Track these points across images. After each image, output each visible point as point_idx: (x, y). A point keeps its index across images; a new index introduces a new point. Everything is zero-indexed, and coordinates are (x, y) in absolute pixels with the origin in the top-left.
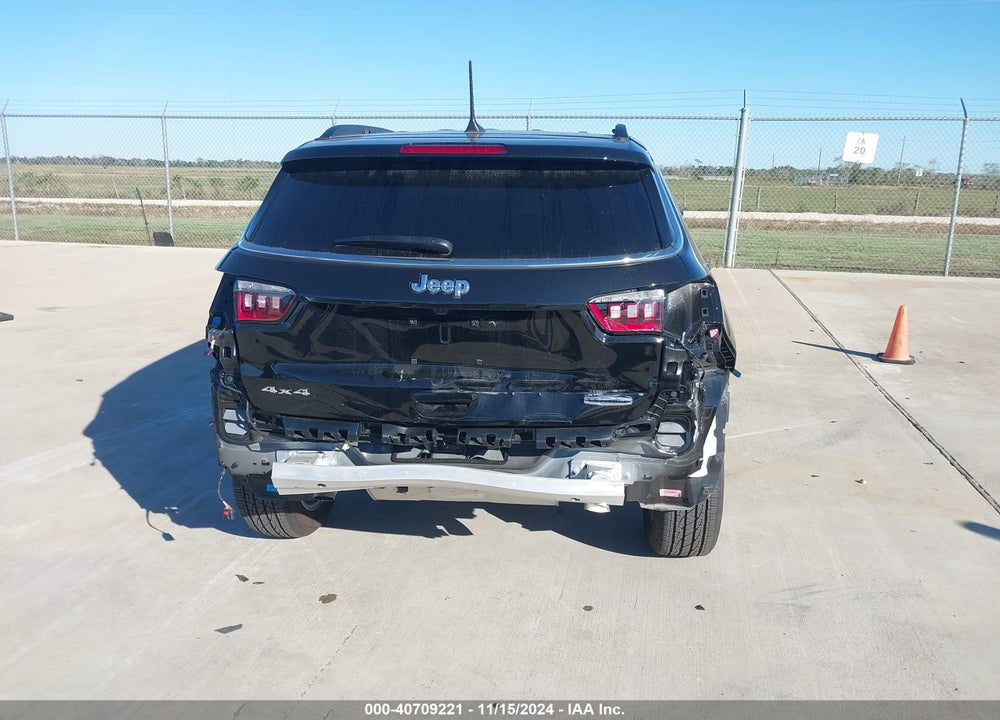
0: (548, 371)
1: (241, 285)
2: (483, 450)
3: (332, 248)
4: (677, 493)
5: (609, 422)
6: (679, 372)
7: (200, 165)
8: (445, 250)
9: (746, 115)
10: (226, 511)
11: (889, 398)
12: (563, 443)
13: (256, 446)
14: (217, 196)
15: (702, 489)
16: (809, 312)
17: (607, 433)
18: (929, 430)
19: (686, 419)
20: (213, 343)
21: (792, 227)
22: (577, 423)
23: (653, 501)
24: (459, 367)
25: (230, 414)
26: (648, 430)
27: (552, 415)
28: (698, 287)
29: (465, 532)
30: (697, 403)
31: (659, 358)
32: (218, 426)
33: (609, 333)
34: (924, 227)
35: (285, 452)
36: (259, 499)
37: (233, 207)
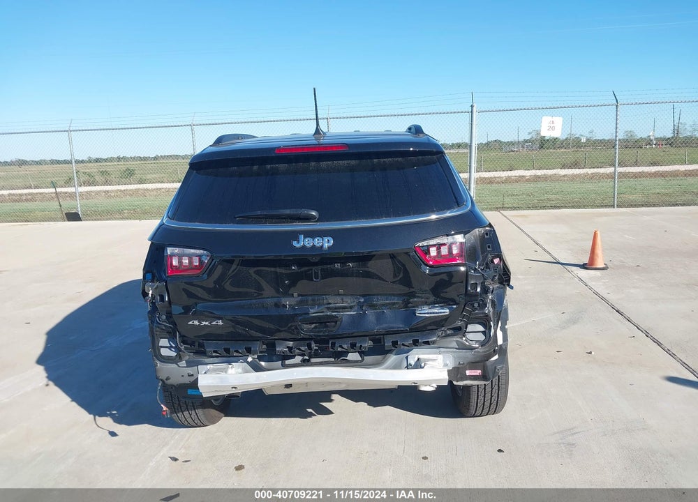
0: (390, 295)
1: (169, 250)
2: (346, 353)
3: (233, 220)
4: (478, 372)
5: (435, 327)
6: (479, 290)
7: (90, 161)
8: (313, 217)
9: (475, 109)
10: (164, 411)
11: (596, 294)
12: (403, 345)
13: (183, 363)
14: (106, 183)
15: (495, 368)
16: (532, 238)
17: (434, 335)
18: (627, 314)
19: (485, 321)
20: (151, 292)
21: (508, 180)
22: (412, 330)
23: (462, 379)
24: (327, 297)
25: (164, 342)
26: (460, 331)
27: (394, 325)
28: (482, 230)
29: (328, 412)
30: (491, 309)
31: (465, 282)
32: (155, 351)
33: (430, 266)
34: (593, 176)
35: (205, 366)
36: (183, 400)
37: (121, 191)
